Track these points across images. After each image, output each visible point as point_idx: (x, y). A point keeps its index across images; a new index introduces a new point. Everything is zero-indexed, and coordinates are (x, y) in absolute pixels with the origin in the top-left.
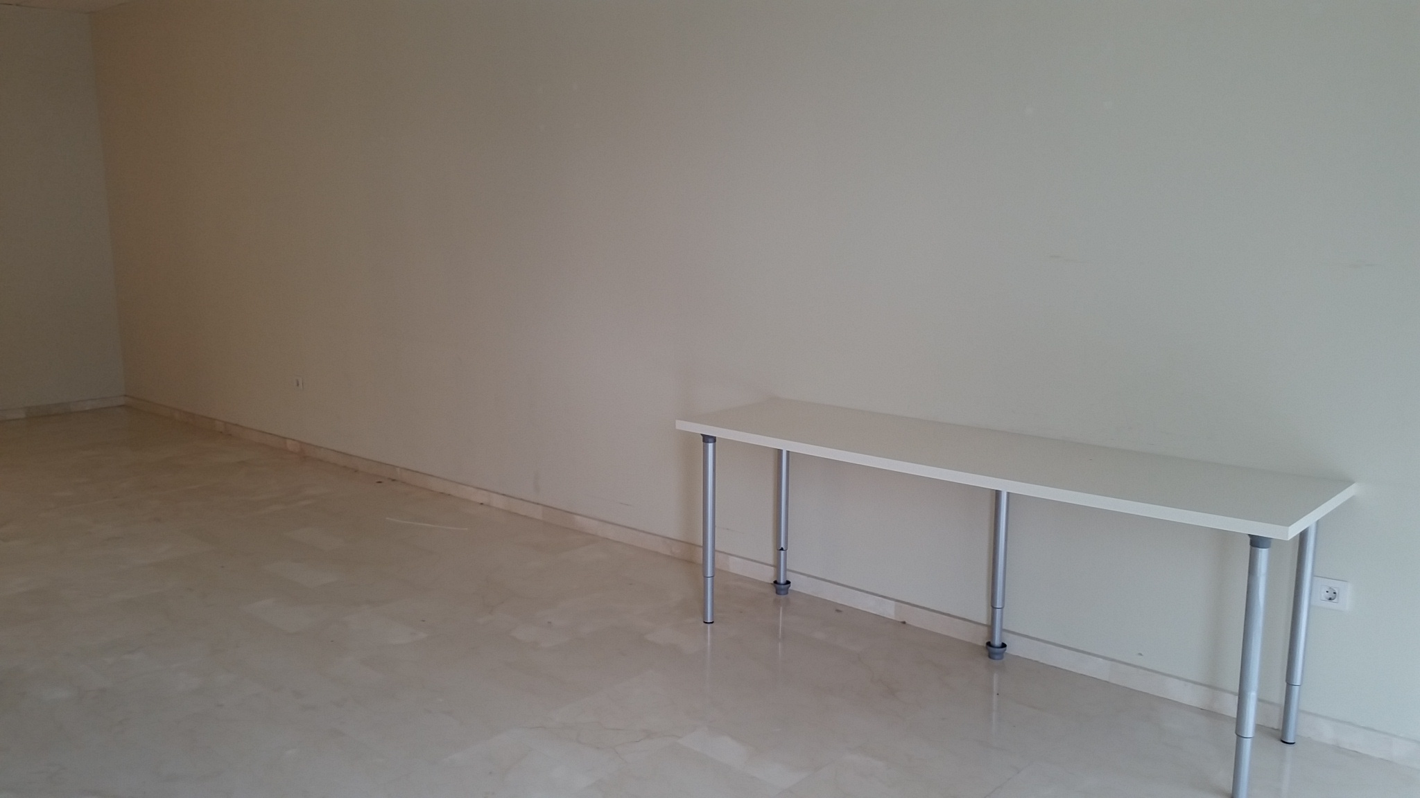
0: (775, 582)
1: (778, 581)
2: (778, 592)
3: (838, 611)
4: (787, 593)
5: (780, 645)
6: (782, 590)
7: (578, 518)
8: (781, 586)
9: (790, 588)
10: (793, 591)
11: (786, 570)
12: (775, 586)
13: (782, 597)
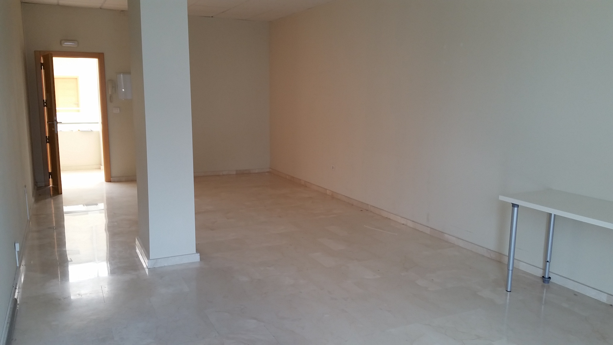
0: (543, 277)
1: (544, 277)
2: (544, 282)
3: (575, 295)
4: (549, 283)
5: (543, 307)
6: (546, 281)
7: (446, 235)
8: (545, 279)
9: (550, 281)
10: (552, 282)
11: (549, 272)
12: (543, 279)
13: (546, 284)
